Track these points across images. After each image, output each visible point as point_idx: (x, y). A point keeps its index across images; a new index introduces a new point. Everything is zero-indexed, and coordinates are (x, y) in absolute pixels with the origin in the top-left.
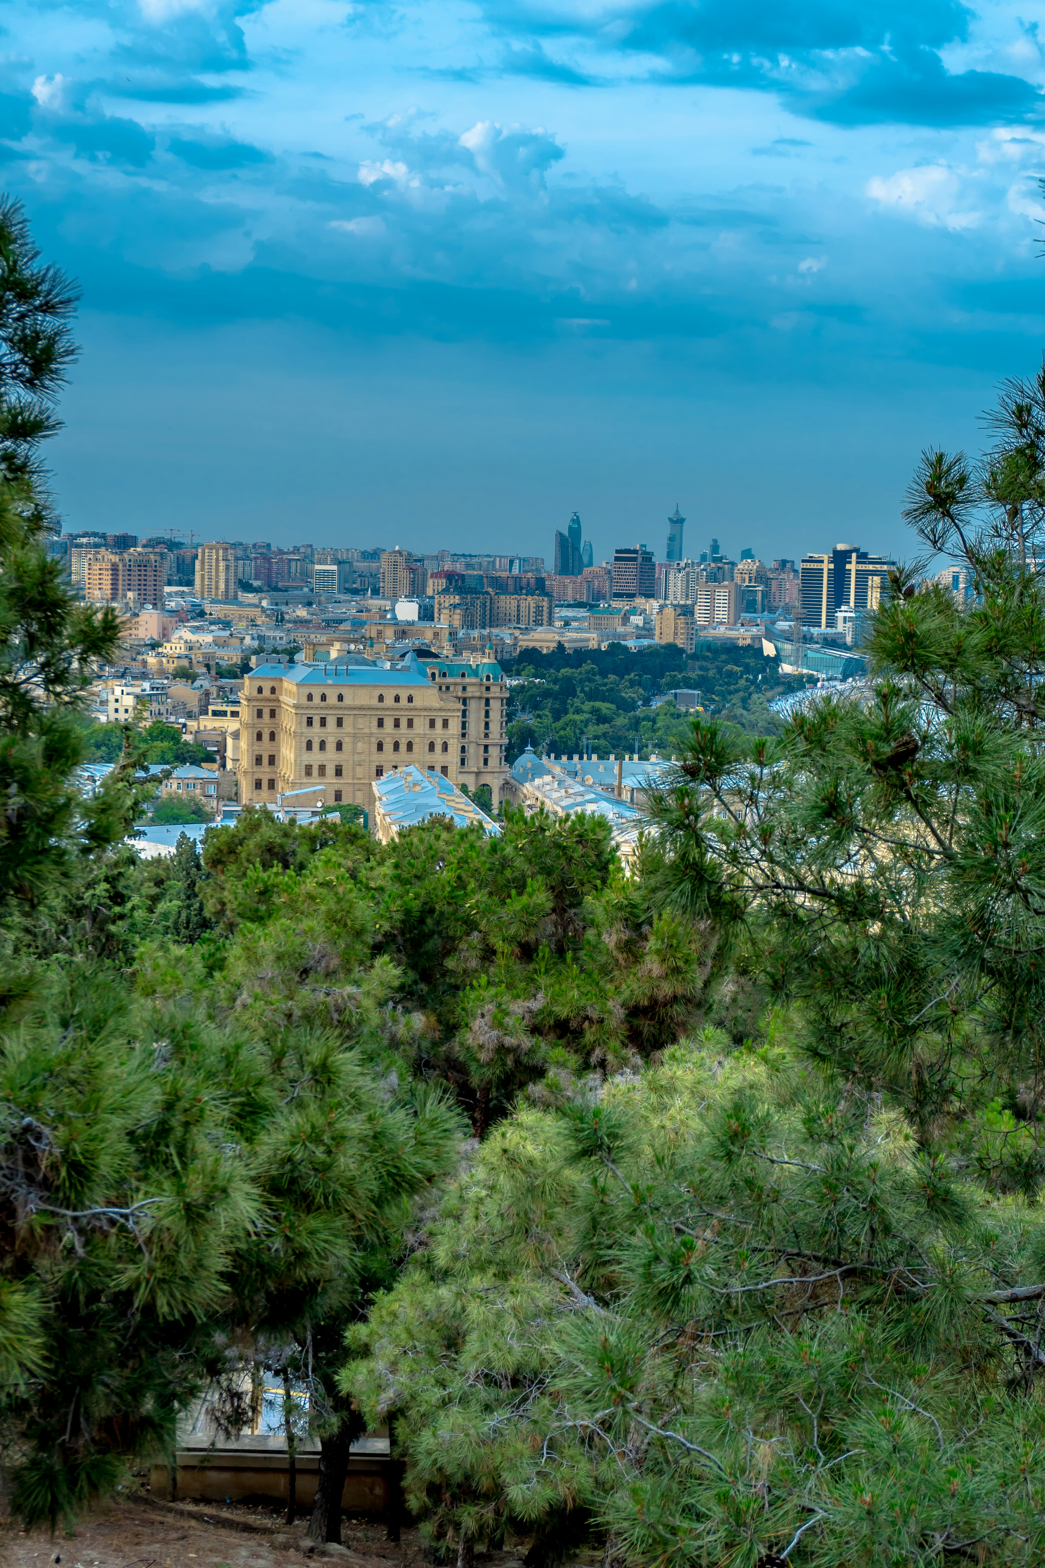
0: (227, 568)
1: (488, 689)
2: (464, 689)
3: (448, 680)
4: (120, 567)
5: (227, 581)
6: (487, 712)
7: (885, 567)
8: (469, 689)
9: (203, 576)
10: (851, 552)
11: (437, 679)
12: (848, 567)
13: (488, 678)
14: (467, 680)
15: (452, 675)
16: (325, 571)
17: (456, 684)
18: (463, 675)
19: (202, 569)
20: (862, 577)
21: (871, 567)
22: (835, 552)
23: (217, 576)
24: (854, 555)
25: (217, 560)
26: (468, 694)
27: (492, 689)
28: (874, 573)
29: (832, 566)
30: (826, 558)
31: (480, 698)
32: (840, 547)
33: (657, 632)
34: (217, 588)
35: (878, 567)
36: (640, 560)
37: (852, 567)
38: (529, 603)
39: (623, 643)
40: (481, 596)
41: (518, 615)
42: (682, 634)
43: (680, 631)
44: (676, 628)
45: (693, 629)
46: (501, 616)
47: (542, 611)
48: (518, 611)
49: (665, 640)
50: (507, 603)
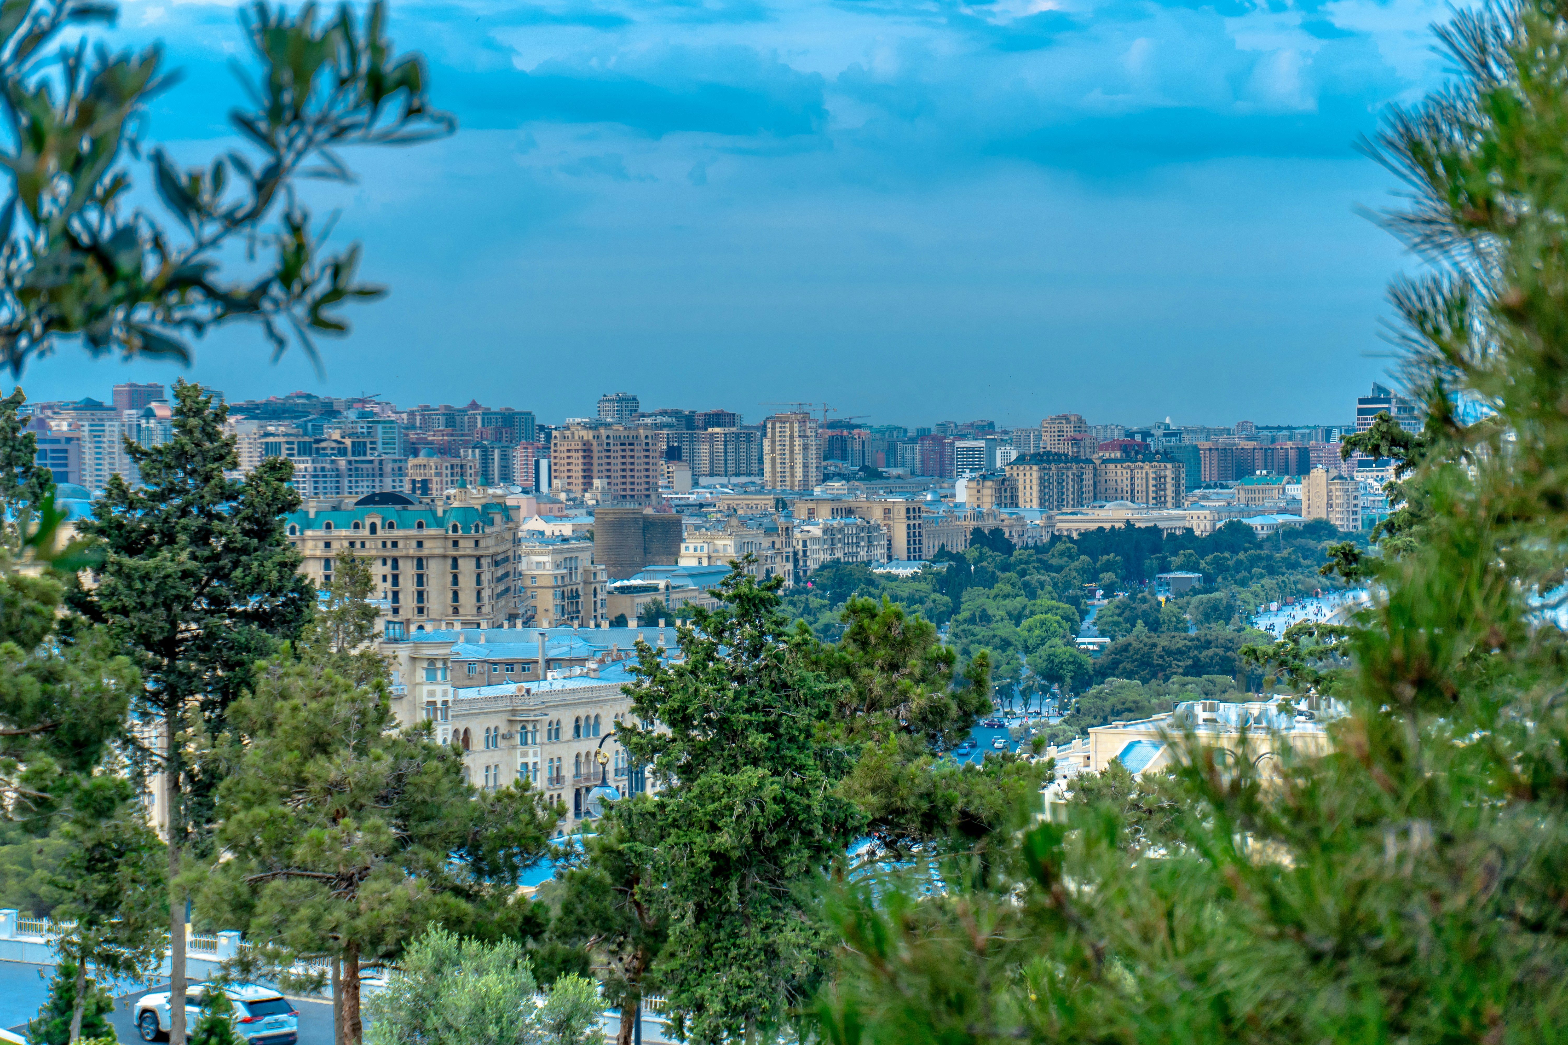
0: (806, 447)
1: (455, 544)
2: (420, 544)
3: (398, 533)
4: (595, 447)
5: (805, 466)
6: (455, 578)
8: (427, 544)
9: (773, 460)
11: (380, 532)
13: (455, 529)
14: (427, 532)
15: (404, 526)
16: (969, 449)
17: (406, 538)
18: (420, 525)
19: (773, 451)
23: (792, 460)
25: (792, 437)
26: (425, 552)
27: (462, 543)
31: (445, 557)
33: (1304, 506)
34: (792, 475)
38: (1146, 472)
39: (1245, 521)
40: (1074, 466)
41: (1132, 491)
42: (1339, 505)
43: (1336, 501)
44: (1330, 498)
45: (1356, 498)
46: (1111, 492)
47: (1165, 483)
48: (1132, 484)
49: (1314, 516)
50: (1118, 474)
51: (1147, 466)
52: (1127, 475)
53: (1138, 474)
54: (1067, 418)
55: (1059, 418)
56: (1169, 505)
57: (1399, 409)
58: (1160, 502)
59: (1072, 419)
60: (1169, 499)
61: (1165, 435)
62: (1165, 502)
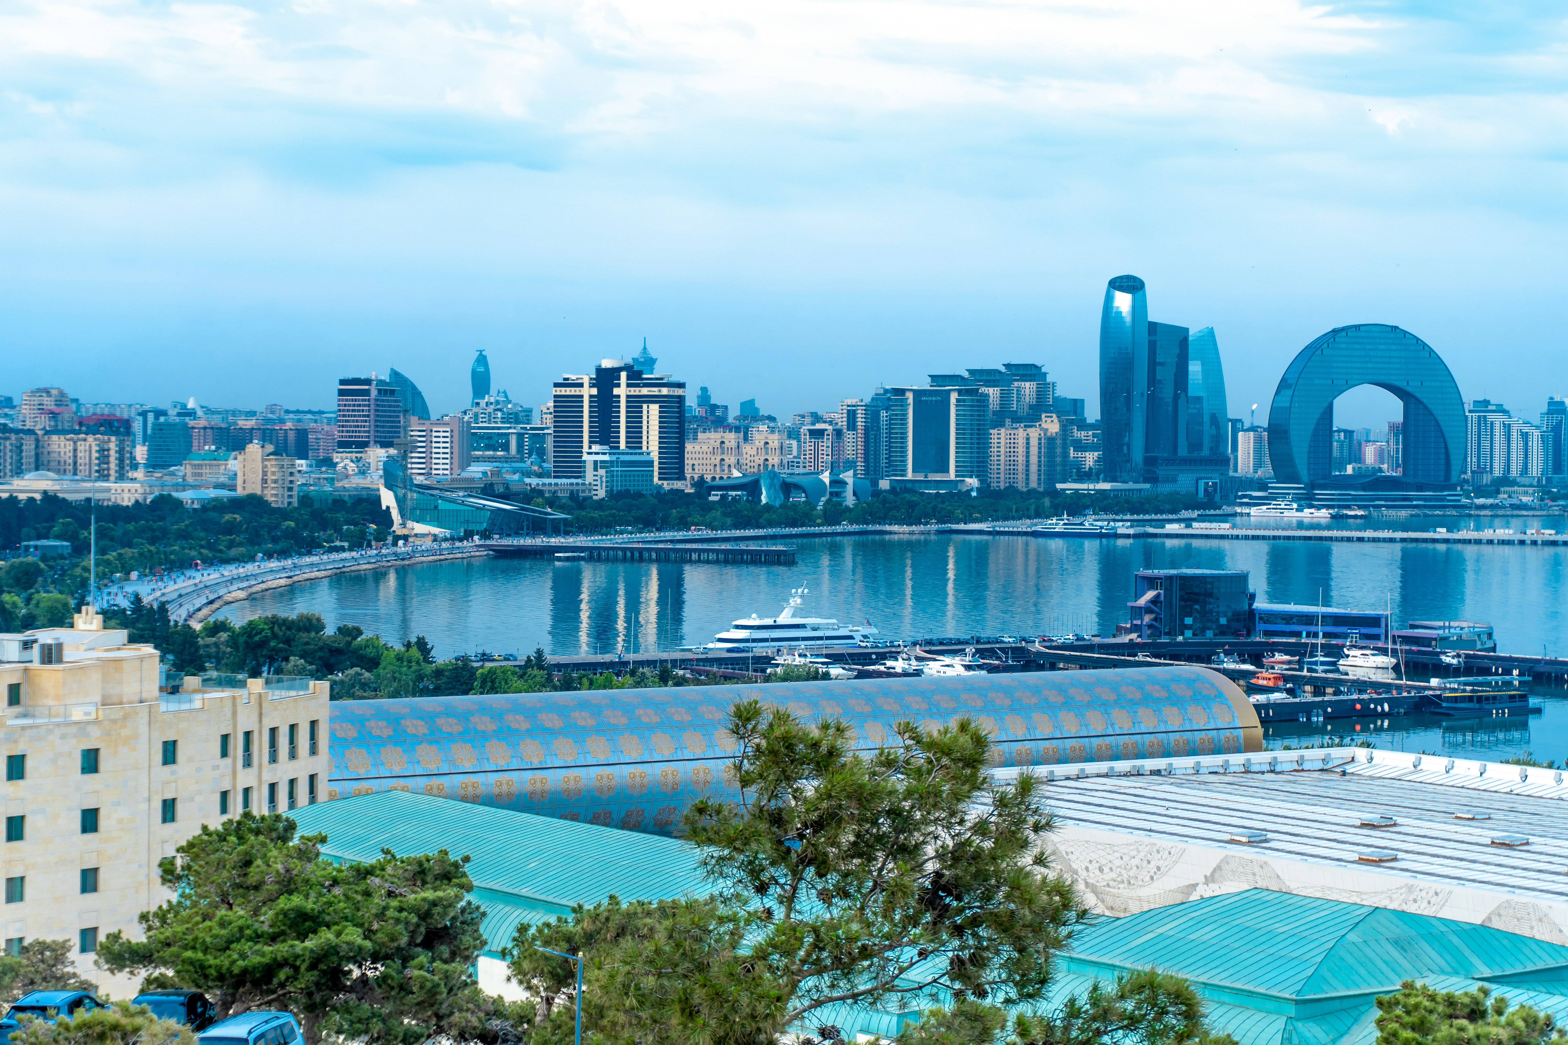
7: (665, 391)
10: (619, 370)
12: (616, 391)
20: (635, 404)
21: (645, 391)
22: (600, 371)
24: (623, 375)
28: (651, 399)
29: (594, 391)
30: (586, 381)
32: (607, 364)
35: (655, 391)
36: (374, 393)
37: (622, 391)
38: (89, 445)
39: (175, 494)
40: (13, 437)
41: (75, 463)
42: (275, 481)
43: (270, 477)
44: (265, 473)
45: (292, 474)
46: (53, 464)
47: (108, 456)
48: (75, 456)
49: (248, 491)
50: (60, 446)
51: (90, 438)
52: (70, 446)
53: (81, 446)
54: (47, 391)
55: (39, 390)
56: (112, 478)
57: (380, 391)
58: (103, 476)
59: (54, 392)
60: (112, 472)
61: (179, 415)
62: (108, 475)
